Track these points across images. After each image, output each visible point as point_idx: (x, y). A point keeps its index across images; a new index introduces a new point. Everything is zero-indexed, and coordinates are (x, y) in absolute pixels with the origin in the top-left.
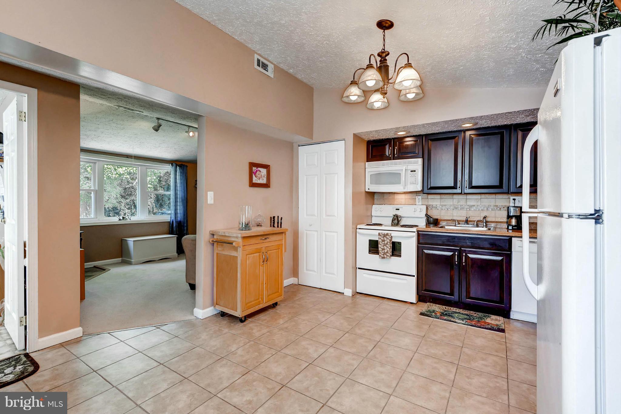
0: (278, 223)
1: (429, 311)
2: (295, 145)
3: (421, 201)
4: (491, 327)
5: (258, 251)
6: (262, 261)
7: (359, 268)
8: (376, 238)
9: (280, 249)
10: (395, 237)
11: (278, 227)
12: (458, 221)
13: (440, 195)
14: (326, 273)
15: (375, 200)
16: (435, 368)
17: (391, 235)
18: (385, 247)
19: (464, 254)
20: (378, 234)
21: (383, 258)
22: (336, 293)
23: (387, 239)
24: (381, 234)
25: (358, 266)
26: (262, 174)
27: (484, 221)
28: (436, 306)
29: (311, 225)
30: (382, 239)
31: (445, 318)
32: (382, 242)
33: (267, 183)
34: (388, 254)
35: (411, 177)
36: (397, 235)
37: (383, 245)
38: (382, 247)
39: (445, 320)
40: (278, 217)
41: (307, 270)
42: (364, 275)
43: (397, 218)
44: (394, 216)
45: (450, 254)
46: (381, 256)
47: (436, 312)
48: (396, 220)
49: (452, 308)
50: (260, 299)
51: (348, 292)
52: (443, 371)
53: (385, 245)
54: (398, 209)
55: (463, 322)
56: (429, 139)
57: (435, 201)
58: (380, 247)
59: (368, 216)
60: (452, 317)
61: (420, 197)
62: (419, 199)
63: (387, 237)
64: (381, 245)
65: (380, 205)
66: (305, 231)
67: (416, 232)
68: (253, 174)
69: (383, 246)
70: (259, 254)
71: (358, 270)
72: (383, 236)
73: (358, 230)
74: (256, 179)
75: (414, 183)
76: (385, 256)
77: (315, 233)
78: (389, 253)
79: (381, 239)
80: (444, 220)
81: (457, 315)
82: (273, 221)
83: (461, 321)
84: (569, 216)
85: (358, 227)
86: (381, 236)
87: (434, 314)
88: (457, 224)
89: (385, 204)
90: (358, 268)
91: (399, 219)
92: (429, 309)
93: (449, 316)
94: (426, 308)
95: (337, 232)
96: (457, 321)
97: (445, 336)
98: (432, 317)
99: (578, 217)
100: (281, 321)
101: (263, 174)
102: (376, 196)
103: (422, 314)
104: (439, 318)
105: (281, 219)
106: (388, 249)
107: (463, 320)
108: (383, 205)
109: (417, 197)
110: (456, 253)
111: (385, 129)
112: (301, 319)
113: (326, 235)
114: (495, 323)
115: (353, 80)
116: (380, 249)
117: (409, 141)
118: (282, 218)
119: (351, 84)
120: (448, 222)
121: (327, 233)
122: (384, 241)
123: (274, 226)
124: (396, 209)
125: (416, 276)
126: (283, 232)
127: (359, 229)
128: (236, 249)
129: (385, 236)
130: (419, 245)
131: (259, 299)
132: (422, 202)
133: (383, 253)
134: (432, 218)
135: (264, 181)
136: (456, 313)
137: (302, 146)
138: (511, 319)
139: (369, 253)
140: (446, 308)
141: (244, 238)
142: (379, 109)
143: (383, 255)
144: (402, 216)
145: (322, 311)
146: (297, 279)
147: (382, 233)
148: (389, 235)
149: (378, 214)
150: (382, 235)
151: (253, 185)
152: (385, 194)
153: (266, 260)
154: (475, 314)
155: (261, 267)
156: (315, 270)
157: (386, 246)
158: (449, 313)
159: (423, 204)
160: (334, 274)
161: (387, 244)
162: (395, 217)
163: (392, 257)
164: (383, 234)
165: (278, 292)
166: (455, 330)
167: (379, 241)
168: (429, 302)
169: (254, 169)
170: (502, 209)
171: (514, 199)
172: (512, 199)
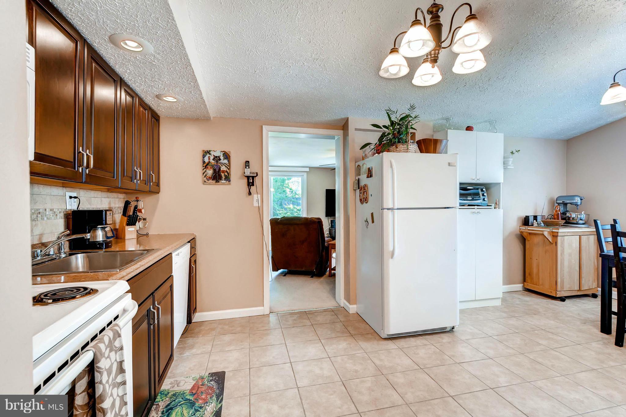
170: (58, 216)
171: (71, 197)
172: (68, 198)
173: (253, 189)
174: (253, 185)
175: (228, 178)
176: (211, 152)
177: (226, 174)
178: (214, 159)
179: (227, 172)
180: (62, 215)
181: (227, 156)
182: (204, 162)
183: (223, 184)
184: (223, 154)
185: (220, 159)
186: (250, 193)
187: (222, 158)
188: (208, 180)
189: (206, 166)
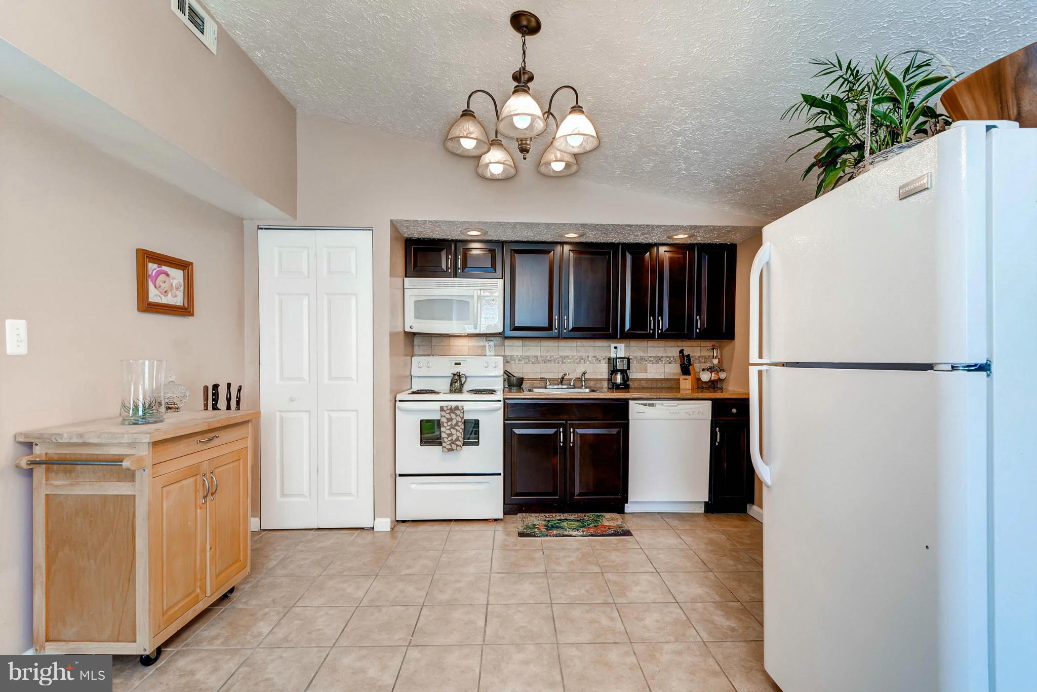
0: (229, 400)
1: (527, 527)
2: (249, 226)
3: (493, 349)
4: (614, 531)
5: (193, 472)
6: (201, 494)
7: (400, 475)
8: (435, 417)
9: (241, 460)
10: (469, 411)
11: (229, 408)
12: (550, 380)
13: (521, 340)
14: (331, 494)
15: (416, 348)
16: (592, 622)
17: (463, 409)
18: (453, 431)
19: (572, 429)
20: (439, 409)
21: (451, 450)
22: (356, 532)
23: (456, 416)
24: (445, 409)
25: (398, 472)
26: (171, 281)
27: (583, 379)
28: (532, 516)
29: (292, 400)
30: (448, 416)
31: (555, 532)
32: (448, 422)
33: (186, 305)
34: (458, 443)
36: (473, 408)
37: (448, 427)
38: (448, 432)
39: (556, 536)
40: (229, 385)
41: (283, 495)
42: (413, 486)
43: (460, 378)
44: (454, 375)
45: (551, 431)
46: (446, 448)
47: (537, 526)
48: (457, 383)
49: (554, 515)
50: (198, 590)
51: (383, 524)
52: (605, 622)
53: (452, 427)
54: (459, 364)
55: (580, 534)
56: (513, 250)
57: (516, 349)
58: (445, 432)
59: (407, 377)
60: (562, 528)
61: (492, 343)
62: (490, 346)
63: (457, 412)
64: (445, 427)
65: (425, 355)
66: (278, 413)
67: (502, 401)
68: (149, 280)
69: (450, 429)
70: (194, 478)
71: (398, 478)
72: (448, 411)
73: (398, 404)
74: (157, 292)
76: (454, 447)
77: (305, 416)
78: (461, 441)
79: (445, 416)
80: (529, 380)
81: (565, 524)
82: (213, 394)
83: (577, 533)
84: (953, 367)
85: (399, 397)
86: (445, 411)
87: (536, 530)
88: (548, 384)
89: (433, 355)
90: (397, 475)
91: (463, 380)
92: (525, 524)
93: (557, 527)
94: (521, 522)
95: (357, 411)
96: (572, 533)
97: (572, 563)
98: (537, 537)
99: (967, 368)
100: (264, 627)
101: (175, 283)
102: (417, 341)
103: (521, 535)
104: (547, 535)
105: (239, 390)
106: (458, 433)
107: (578, 530)
108: (431, 357)
109: (488, 343)
110: (561, 430)
111: (452, 222)
112: (310, 608)
113: (330, 418)
114: (615, 524)
115: (466, 108)
116: (443, 435)
117: (476, 249)
118: (240, 387)
119: (462, 116)
120: (534, 382)
121: (333, 414)
122: (450, 420)
123: (215, 408)
124: (456, 364)
125: (502, 474)
126: (249, 421)
127: (400, 401)
128: (130, 476)
129: (452, 410)
130: (505, 422)
131: (194, 591)
132: (495, 351)
133: (450, 442)
134: (515, 377)
135: (178, 300)
136: (563, 520)
137: (265, 229)
138: (627, 513)
139: (421, 445)
140: (546, 517)
141: (155, 444)
142: (494, 180)
143: (450, 444)
144: (467, 375)
145: (346, 575)
146: (258, 519)
147: (447, 407)
148: (460, 408)
149: (424, 372)
150: (448, 409)
151: (147, 307)
152: (433, 338)
153: (211, 492)
154: (585, 516)
155: (199, 510)
156: (304, 493)
157: (454, 429)
158: (555, 524)
159: (497, 354)
160: (350, 494)
161: (457, 424)
162: (456, 377)
163: (464, 447)
165: (238, 560)
166: (578, 549)
167: (442, 420)
168: (520, 513)
169: (152, 267)
170: (602, 361)
171: (615, 348)
172: (612, 348)
180: (606, 360)
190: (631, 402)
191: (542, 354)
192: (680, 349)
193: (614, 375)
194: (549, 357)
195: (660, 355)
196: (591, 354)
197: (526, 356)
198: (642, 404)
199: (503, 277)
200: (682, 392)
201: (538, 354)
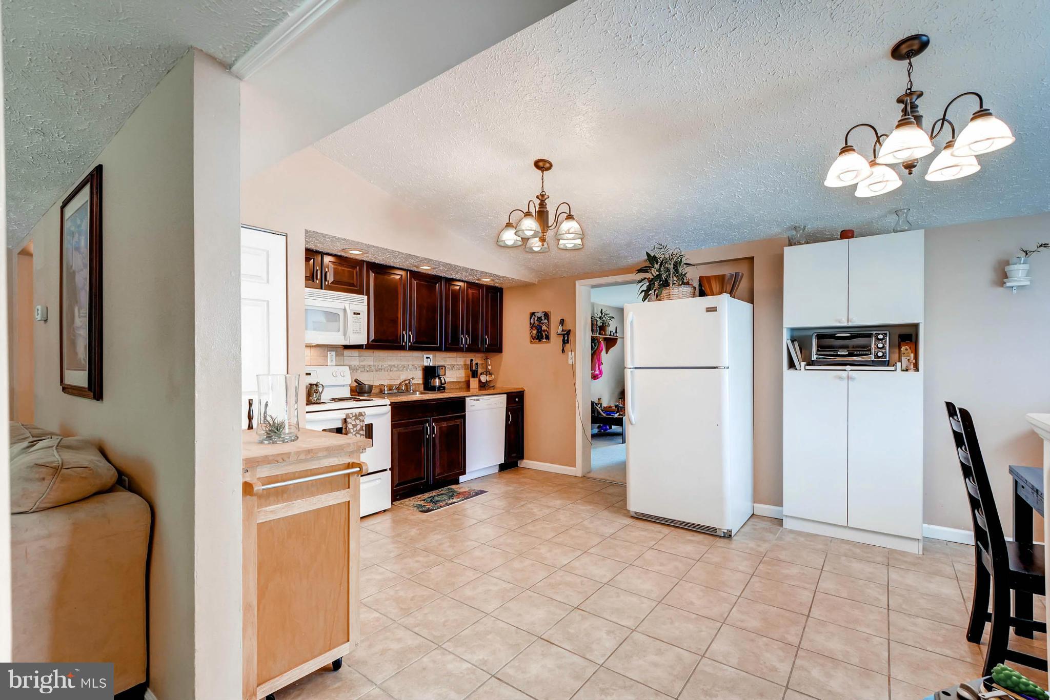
1: (418, 507)
3: (334, 360)
4: (474, 492)
17: (365, 414)
19: (434, 423)
23: (360, 421)
24: (351, 416)
28: (405, 501)
35: (353, 322)
37: (354, 433)
45: (421, 427)
47: (423, 504)
53: (357, 432)
55: (458, 500)
57: (353, 360)
61: (333, 354)
62: (332, 357)
67: (390, 405)
72: (354, 418)
75: (358, 333)
79: (351, 423)
86: (351, 418)
87: (427, 506)
92: (411, 506)
93: (437, 501)
94: (406, 506)
103: (423, 512)
105: (266, 405)
109: (329, 353)
110: (427, 425)
118: (267, 402)
125: (390, 470)
129: (357, 417)
130: (392, 423)
132: (336, 361)
134: (361, 384)
138: (461, 483)
144: (320, 383)
147: (352, 414)
154: (440, 491)
157: (358, 434)
158: (431, 500)
161: (361, 429)
164: (354, 415)
170: (418, 369)
171: (427, 358)
172: (425, 358)
173: (568, 346)
174: (568, 342)
175: (548, 338)
176: (535, 314)
177: (546, 333)
178: (537, 320)
179: (546, 331)
180: (421, 368)
181: (547, 315)
182: (531, 323)
183: (544, 342)
184: (544, 314)
185: (542, 320)
186: (563, 351)
187: (543, 318)
188: (533, 340)
189: (532, 326)
190: (467, 398)
191: (375, 364)
192: (470, 358)
193: (433, 380)
194: (380, 366)
195: (453, 363)
196: (410, 363)
197: (362, 365)
198: (474, 400)
199: (368, 294)
200: (471, 390)
201: (372, 363)
